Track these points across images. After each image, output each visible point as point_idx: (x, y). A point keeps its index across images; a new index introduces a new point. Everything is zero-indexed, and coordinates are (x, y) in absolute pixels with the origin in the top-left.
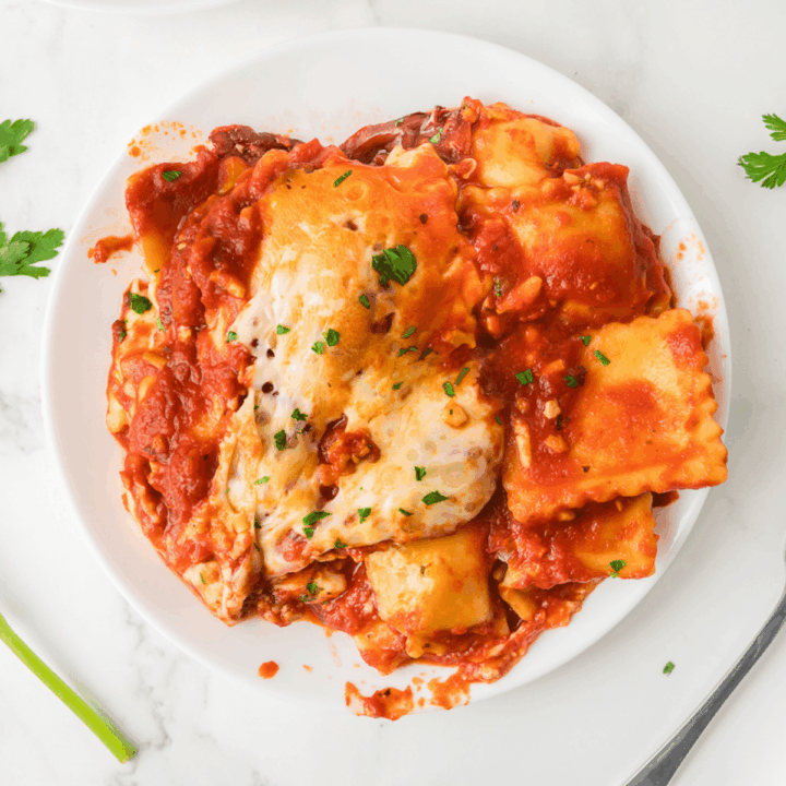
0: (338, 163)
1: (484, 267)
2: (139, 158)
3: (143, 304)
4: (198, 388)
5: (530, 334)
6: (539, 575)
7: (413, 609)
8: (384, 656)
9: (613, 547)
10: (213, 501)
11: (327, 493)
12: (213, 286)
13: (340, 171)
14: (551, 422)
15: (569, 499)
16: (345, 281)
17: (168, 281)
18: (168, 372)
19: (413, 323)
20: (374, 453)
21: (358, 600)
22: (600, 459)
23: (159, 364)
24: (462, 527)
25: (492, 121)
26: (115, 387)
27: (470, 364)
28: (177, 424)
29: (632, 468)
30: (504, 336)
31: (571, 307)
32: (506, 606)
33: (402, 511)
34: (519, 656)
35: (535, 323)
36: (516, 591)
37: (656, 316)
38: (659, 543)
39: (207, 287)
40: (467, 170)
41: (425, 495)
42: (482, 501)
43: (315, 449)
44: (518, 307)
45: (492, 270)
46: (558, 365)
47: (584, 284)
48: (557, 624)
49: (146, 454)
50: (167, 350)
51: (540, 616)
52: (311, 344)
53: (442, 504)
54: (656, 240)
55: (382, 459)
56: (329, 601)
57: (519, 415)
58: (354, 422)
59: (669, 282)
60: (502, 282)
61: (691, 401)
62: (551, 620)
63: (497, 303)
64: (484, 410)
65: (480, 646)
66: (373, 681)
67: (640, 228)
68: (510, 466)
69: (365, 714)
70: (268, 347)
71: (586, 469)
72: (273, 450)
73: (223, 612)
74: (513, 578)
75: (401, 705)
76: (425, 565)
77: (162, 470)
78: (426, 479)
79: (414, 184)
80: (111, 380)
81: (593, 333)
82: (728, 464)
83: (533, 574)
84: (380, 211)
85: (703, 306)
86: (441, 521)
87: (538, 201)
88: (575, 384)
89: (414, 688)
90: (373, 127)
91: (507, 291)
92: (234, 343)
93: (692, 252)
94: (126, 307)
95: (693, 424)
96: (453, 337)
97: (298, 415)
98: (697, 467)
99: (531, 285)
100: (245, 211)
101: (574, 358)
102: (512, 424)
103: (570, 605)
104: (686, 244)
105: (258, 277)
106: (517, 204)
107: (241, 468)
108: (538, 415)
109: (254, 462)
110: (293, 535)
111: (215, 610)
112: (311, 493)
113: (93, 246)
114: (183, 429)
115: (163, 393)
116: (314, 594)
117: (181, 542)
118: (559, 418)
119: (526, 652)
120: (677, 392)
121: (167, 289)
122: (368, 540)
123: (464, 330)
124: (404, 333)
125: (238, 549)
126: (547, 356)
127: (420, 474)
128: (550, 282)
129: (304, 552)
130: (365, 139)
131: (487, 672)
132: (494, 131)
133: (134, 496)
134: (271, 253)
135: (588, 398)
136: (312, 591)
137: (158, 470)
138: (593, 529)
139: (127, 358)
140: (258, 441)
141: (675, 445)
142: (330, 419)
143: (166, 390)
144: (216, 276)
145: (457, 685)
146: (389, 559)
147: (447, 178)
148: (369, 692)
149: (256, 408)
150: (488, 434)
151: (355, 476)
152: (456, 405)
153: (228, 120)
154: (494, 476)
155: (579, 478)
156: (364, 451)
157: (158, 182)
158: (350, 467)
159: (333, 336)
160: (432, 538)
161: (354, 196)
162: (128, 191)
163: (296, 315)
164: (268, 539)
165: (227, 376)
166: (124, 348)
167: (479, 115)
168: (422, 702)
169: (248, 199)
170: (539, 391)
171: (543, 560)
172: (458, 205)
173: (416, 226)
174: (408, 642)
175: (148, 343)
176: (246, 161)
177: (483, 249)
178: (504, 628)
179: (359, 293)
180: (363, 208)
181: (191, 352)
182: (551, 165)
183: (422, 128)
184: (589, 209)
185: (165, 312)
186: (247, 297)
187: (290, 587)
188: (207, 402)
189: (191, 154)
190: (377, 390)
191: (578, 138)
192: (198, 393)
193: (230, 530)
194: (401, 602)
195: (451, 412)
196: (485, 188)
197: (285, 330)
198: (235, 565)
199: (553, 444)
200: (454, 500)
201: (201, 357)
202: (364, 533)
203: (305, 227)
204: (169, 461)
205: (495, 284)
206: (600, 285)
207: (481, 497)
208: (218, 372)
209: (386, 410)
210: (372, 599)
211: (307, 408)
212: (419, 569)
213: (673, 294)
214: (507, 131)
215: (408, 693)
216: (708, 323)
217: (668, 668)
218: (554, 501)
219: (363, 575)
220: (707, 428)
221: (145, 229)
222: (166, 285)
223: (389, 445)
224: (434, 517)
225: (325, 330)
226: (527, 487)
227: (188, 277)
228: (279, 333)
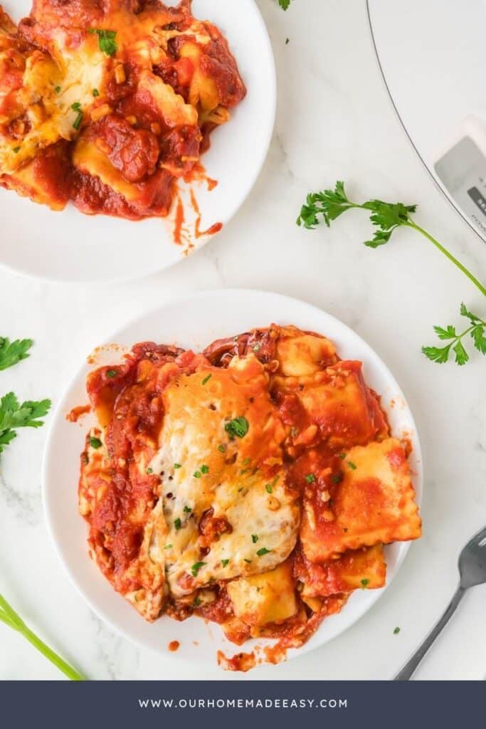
0: (204, 369)
1: (286, 422)
2: (93, 364)
3: (97, 443)
4: (131, 494)
5: (312, 454)
6: (322, 590)
7: (253, 612)
8: (238, 636)
9: (362, 571)
10: (141, 558)
11: (204, 551)
12: (138, 442)
13: (205, 375)
14: (325, 503)
15: (338, 548)
16: (210, 440)
17: (111, 433)
18: (114, 485)
19: (247, 457)
20: (230, 529)
21: (222, 606)
22: (353, 524)
23: (108, 480)
24: (279, 566)
25: (286, 338)
26: (83, 490)
27: (280, 473)
28: (119, 515)
29: (371, 529)
30: (298, 457)
31: (333, 439)
32: (305, 605)
33: (246, 560)
34: (313, 631)
35: (314, 448)
36: (310, 597)
37: (381, 441)
38: (387, 569)
39: (134, 442)
40: (274, 367)
41: (258, 550)
42: (288, 550)
43: (197, 527)
44: (305, 442)
45: (290, 423)
46: (328, 471)
47: (340, 429)
48: (333, 612)
49: (103, 531)
50: (113, 471)
51: (324, 609)
52: (193, 473)
53: (267, 555)
54: (378, 398)
55: (234, 532)
56: (206, 606)
57: (308, 500)
58: (217, 512)
59: (386, 421)
60: (295, 430)
61: (401, 491)
62: (330, 611)
63: (293, 440)
64: (288, 499)
65: (292, 628)
66: (233, 650)
67: (369, 391)
68: (304, 529)
69: (229, 669)
70: (169, 475)
71: (346, 530)
72: (174, 530)
73: (148, 616)
74: (307, 591)
75: (249, 663)
76: (260, 587)
77: (112, 539)
78: (258, 542)
79: (246, 379)
80: (81, 486)
81: (347, 452)
82: (423, 527)
83: (319, 589)
84: (228, 398)
85: (406, 434)
86: (267, 564)
87: (314, 385)
88: (338, 481)
89: (256, 653)
90: (221, 340)
91: (299, 434)
92: (151, 474)
93: (398, 404)
94: (88, 443)
95: (402, 505)
96: (270, 461)
97: (187, 510)
98: (405, 529)
99: (312, 430)
100: (155, 400)
101: (337, 466)
102: (304, 505)
103: (340, 602)
104: (395, 400)
105: (163, 437)
106: (302, 387)
107: (156, 540)
108: (318, 500)
109: (163, 538)
110: (186, 575)
111: (143, 615)
112: (196, 552)
113: (69, 412)
114: (123, 517)
115: (111, 497)
116: (198, 604)
117: (124, 579)
118: (330, 501)
119: (317, 629)
120: (393, 485)
121: (111, 438)
122: (227, 576)
123: (276, 456)
124: (243, 462)
125: (156, 584)
126: (322, 466)
127: (255, 539)
128: (321, 428)
129: (193, 584)
130: (217, 347)
131: (296, 642)
132: (288, 343)
133: (96, 552)
134: (170, 424)
135: (345, 488)
136: (197, 602)
137: (109, 539)
138: (351, 562)
139: (89, 474)
140: (165, 526)
141: (393, 516)
142: (204, 510)
143: (113, 496)
144: (141, 437)
145: (279, 650)
146: (239, 584)
147: (263, 374)
148: (230, 656)
149: (164, 506)
150: (291, 512)
151: (219, 542)
152: (273, 498)
153: (142, 339)
154: (295, 535)
155: (342, 535)
156: (224, 528)
157: (104, 378)
158: (217, 538)
159: (205, 469)
160: (263, 573)
161: (213, 390)
162: (88, 383)
163: (184, 458)
164: (172, 577)
165: (147, 490)
166: (88, 468)
167: (279, 334)
168: (260, 661)
169: (155, 392)
170: (319, 485)
171: (324, 581)
172: (270, 388)
173: (247, 405)
174: (252, 630)
175: (101, 465)
176: (152, 362)
177: (284, 412)
178: (304, 617)
179: (218, 445)
180: (219, 398)
181: (126, 473)
182: (320, 362)
183: (249, 341)
184: (341, 388)
185: (111, 450)
186: (157, 448)
187: (185, 601)
188: (136, 502)
189: (121, 359)
190: (229, 493)
191: (334, 344)
192: (130, 497)
193: (151, 574)
194: (247, 608)
195: (270, 503)
196: (284, 376)
197: (179, 466)
198: (154, 593)
199: (327, 516)
200: (274, 552)
201: (132, 477)
202: (225, 573)
203: (188, 409)
204: (116, 536)
205: (291, 430)
206: (349, 429)
207: (288, 548)
208: (142, 487)
209: (235, 504)
210: (231, 604)
211: (191, 505)
212: (256, 589)
213: (389, 426)
214: (295, 344)
215: (252, 656)
216: (409, 444)
217: (397, 631)
218: (328, 549)
219: (225, 591)
220: (410, 507)
221: (97, 404)
222: (110, 436)
223: (237, 523)
224: (263, 562)
225: (201, 466)
226: (314, 541)
227: (124, 435)
228: (175, 467)
